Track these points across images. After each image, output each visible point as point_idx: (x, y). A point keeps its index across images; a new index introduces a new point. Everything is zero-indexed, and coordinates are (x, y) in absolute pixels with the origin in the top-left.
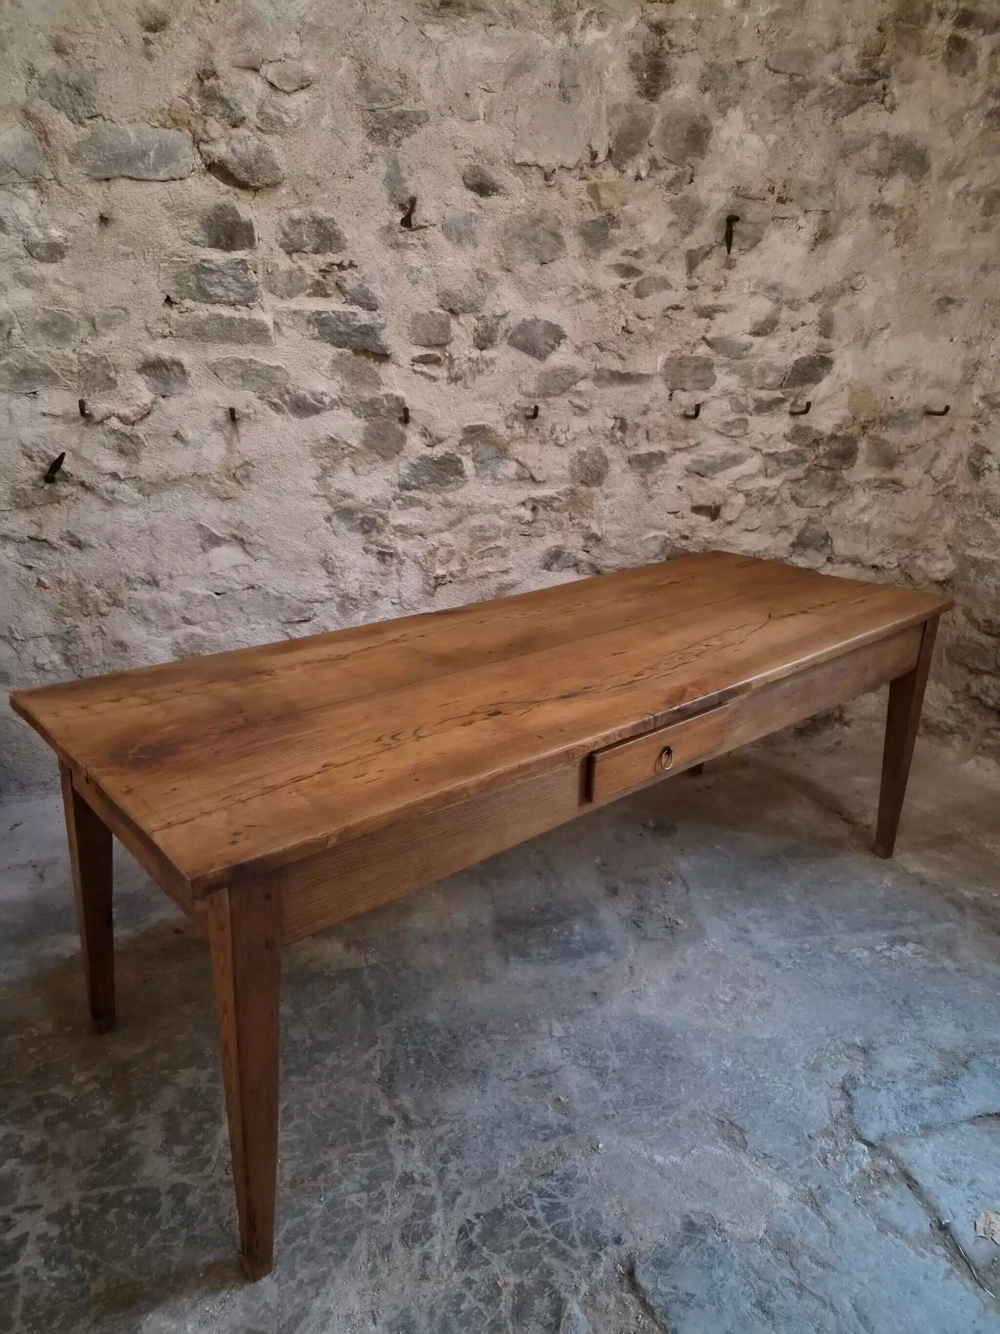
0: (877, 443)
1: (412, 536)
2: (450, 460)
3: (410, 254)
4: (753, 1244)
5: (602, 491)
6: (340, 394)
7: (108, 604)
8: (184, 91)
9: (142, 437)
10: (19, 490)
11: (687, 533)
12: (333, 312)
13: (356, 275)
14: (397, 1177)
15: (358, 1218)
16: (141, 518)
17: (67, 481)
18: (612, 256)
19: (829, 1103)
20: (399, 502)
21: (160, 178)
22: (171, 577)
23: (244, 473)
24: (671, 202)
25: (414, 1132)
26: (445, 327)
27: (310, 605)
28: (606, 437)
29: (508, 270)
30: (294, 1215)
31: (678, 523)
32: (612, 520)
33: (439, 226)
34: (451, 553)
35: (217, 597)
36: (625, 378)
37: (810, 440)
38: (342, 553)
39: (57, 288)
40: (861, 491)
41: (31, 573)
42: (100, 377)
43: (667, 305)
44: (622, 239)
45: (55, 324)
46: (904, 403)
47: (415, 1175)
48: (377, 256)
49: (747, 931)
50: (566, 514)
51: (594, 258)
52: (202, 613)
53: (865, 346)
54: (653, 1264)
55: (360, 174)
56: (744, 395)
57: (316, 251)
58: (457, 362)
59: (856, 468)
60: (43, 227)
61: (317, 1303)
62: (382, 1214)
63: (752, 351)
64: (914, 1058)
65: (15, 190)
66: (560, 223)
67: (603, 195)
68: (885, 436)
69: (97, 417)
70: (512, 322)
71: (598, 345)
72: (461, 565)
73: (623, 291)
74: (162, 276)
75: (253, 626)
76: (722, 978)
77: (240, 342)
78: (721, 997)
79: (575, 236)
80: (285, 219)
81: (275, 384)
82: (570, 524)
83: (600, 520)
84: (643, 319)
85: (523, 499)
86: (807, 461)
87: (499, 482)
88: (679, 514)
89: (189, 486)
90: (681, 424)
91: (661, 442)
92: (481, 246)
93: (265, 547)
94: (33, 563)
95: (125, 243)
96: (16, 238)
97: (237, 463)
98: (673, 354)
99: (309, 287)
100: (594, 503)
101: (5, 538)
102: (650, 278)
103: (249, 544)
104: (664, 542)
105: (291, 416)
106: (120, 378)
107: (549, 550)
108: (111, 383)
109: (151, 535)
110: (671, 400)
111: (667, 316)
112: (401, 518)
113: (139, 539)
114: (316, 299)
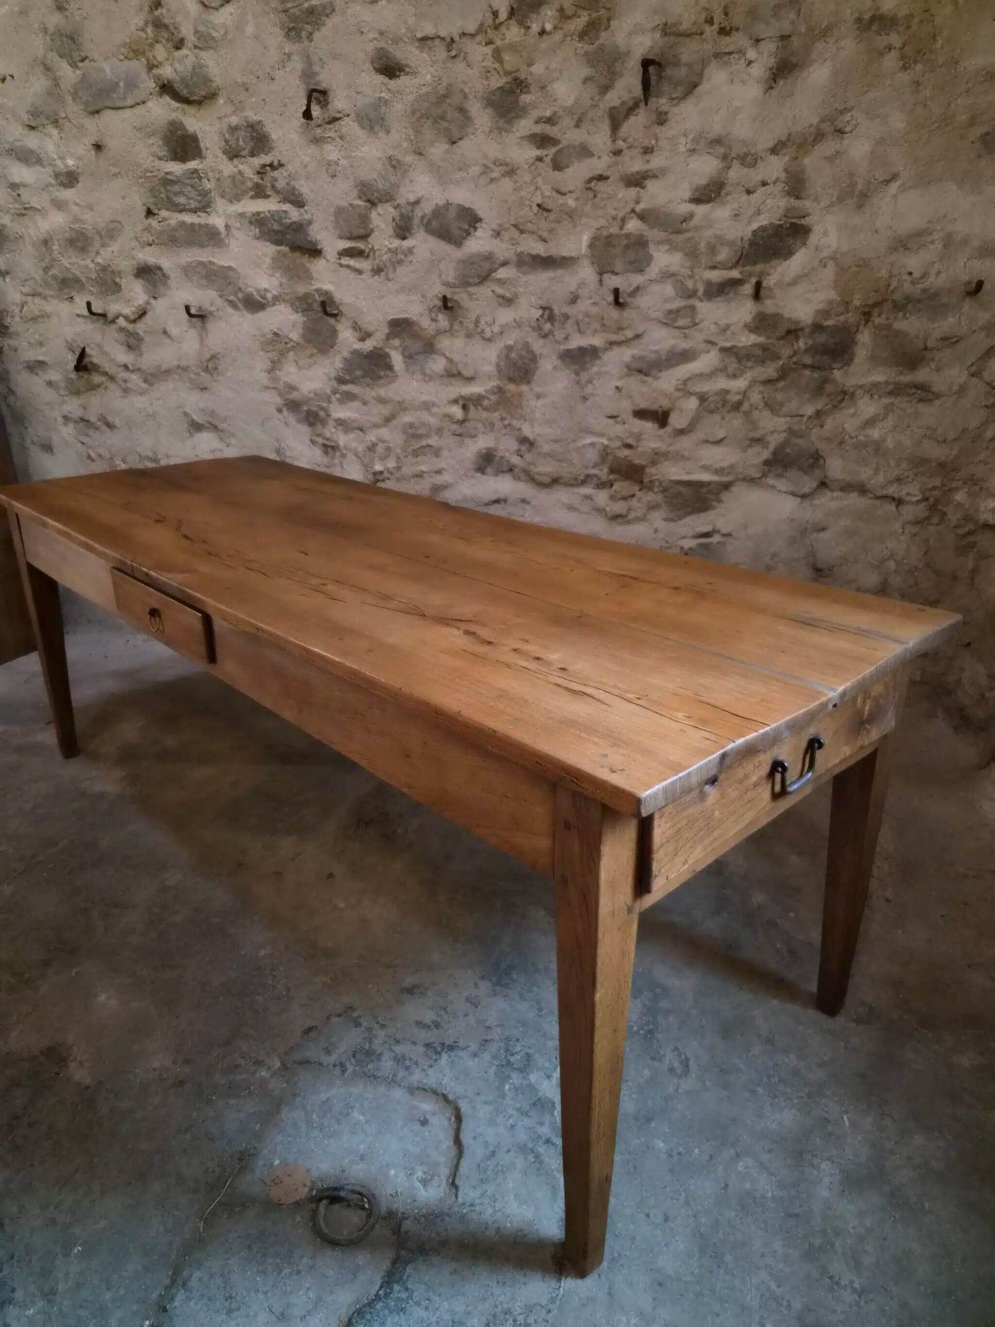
0: (885, 335)
1: (352, 430)
2: (379, 355)
3: (328, 147)
5: (531, 390)
6: (280, 290)
8: (141, 23)
9: (142, 334)
11: (630, 441)
12: (269, 211)
13: (284, 173)
16: (147, 405)
17: (97, 372)
18: (525, 126)
20: (338, 396)
21: (128, 104)
23: (213, 366)
24: (586, 54)
26: (364, 219)
28: (534, 329)
29: (421, 154)
31: (618, 430)
32: (545, 422)
33: (353, 115)
34: (388, 449)
36: (548, 262)
37: (781, 331)
38: (292, 444)
39: (75, 208)
40: (866, 398)
41: (84, 448)
42: (110, 282)
43: (588, 176)
44: (534, 105)
45: (78, 239)
46: (932, 279)
48: (300, 153)
50: (497, 414)
51: (506, 131)
53: (860, 206)
55: (279, 74)
57: (252, 155)
58: (377, 253)
59: (853, 368)
60: (62, 158)
63: (693, 223)
65: (45, 131)
66: (465, 96)
67: (506, 57)
68: (901, 325)
69: (111, 317)
70: (427, 208)
71: (516, 227)
72: (397, 462)
73: (537, 163)
74: (142, 191)
77: (202, 246)
79: (484, 108)
80: (225, 127)
81: (230, 283)
82: (501, 425)
83: (532, 421)
84: (564, 194)
85: (453, 396)
86: (779, 358)
87: (429, 378)
88: (619, 419)
89: (177, 377)
90: (614, 313)
91: (593, 335)
92: (393, 131)
93: (233, 435)
94: (85, 439)
95: (114, 165)
96: (49, 170)
97: (207, 356)
98: (599, 232)
99: (251, 189)
100: (523, 403)
101: (66, 418)
102: (568, 146)
103: (222, 431)
104: (604, 450)
105: (245, 312)
106: (123, 282)
107: (479, 453)
108: (117, 288)
109: (154, 419)
110: (602, 285)
111: (590, 188)
112: (340, 412)
113: (148, 423)
114: (259, 201)
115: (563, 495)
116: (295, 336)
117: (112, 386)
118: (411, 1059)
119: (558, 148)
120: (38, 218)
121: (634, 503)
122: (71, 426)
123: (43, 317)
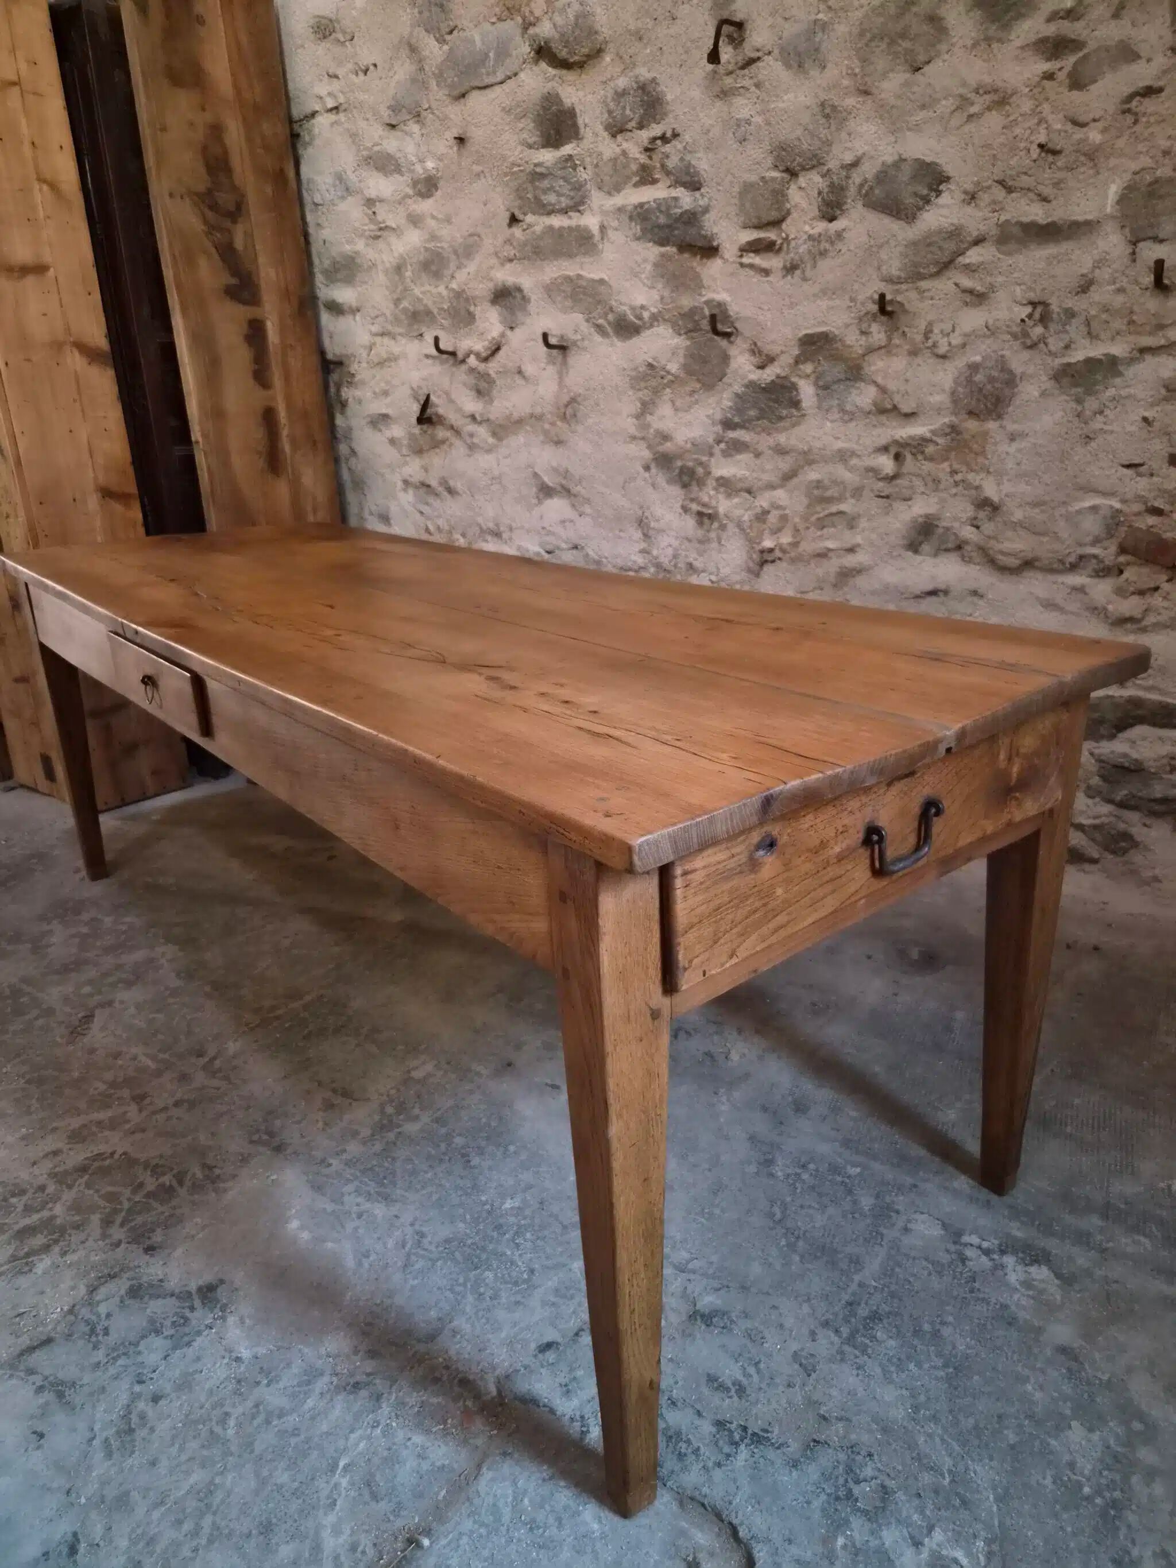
1: (737, 492)
2: (783, 387)
3: (739, 101)
5: (1002, 428)
6: (660, 306)
9: (493, 375)
10: (410, 433)
11: (1159, 503)
12: (655, 201)
13: (679, 146)
16: (493, 465)
17: (442, 425)
18: (1030, 28)
20: (723, 446)
21: (499, 79)
22: (511, 529)
23: (572, 412)
26: (779, 196)
28: (1015, 337)
29: (867, 93)
31: (1141, 485)
32: (1021, 476)
33: (776, 51)
34: (784, 518)
35: (547, 555)
36: (1048, 232)
38: (659, 511)
39: (432, 223)
41: (422, 518)
43: (1127, 90)
45: (433, 262)
48: (701, 115)
50: (945, 465)
51: (1000, 41)
55: (683, 10)
57: (641, 127)
58: (793, 244)
60: (422, 161)
65: (405, 128)
69: (460, 355)
70: (868, 170)
71: (1001, 183)
72: (794, 536)
73: (1047, 83)
74: (507, 192)
77: (570, 256)
79: (968, 12)
80: (610, 94)
81: (599, 302)
82: (952, 481)
83: (999, 475)
84: (1083, 125)
85: (883, 441)
87: (849, 416)
88: (1142, 469)
89: (528, 428)
90: (1152, 303)
91: (1113, 339)
92: (829, 65)
93: (588, 501)
94: (426, 509)
95: (477, 162)
96: (407, 178)
97: (566, 398)
98: (1137, 177)
99: (636, 174)
100: (989, 448)
101: (406, 482)
102: (1099, 49)
103: (575, 496)
104: (1112, 517)
105: (615, 340)
106: (477, 311)
107: (914, 520)
108: (471, 318)
109: (500, 483)
110: (1134, 261)
111: (1129, 111)
112: (724, 468)
113: (492, 487)
114: (644, 188)
115: (1037, 585)
116: (674, 367)
117: (457, 443)
118: (688, 1442)
119: (1081, 54)
120: (393, 239)
121: (1157, 600)
122: (411, 491)
123: (388, 360)
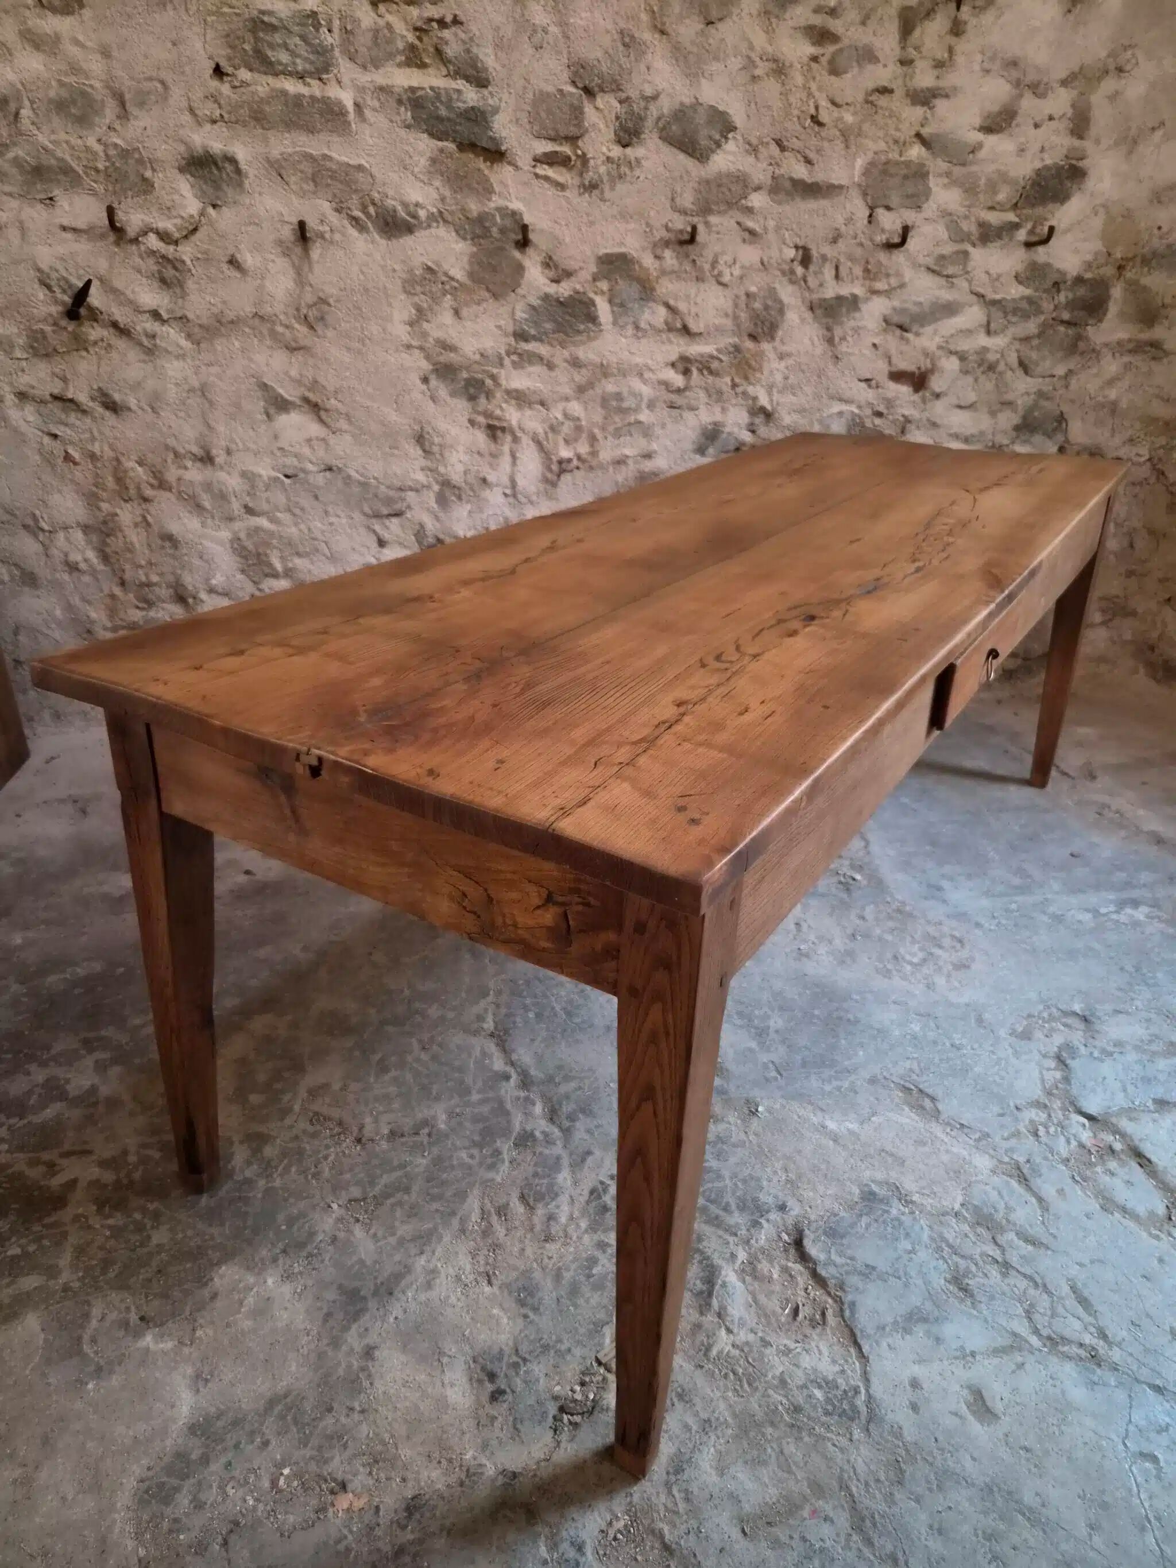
0: (1135, 289)
1: (530, 405)
2: (581, 302)
3: (533, 6)
4: (948, 1218)
5: (774, 348)
6: (440, 206)
7: (152, 486)
9: (189, 262)
10: (36, 331)
11: (881, 408)
12: (432, 88)
13: (463, 36)
14: (515, 1134)
15: (470, 1175)
16: (189, 373)
17: (96, 320)
18: (801, 13)
19: (1041, 1073)
20: (515, 358)
22: (229, 452)
23: (319, 315)
25: (535, 1089)
26: (577, 113)
27: (403, 494)
28: (784, 273)
29: (663, 32)
30: (394, 1169)
31: (871, 395)
32: (786, 389)
34: (579, 429)
35: (287, 481)
36: (811, 190)
37: (1049, 283)
38: (442, 425)
39: (74, 51)
40: (1110, 356)
41: (57, 444)
42: (133, 177)
43: (871, 85)
45: (74, 102)
46: (1174, 235)
47: (537, 1134)
48: (489, 9)
49: (939, 889)
50: (728, 379)
51: (777, 17)
52: (268, 501)
53: (1130, 152)
54: (825, 1233)
56: (966, 217)
58: (592, 162)
59: (1105, 325)
61: (422, 1261)
62: (498, 1172)
63: (982, 154)
64: (1147, 1028)
68: (1146, 281)
69: (131, 232)
70: (665, 106)
71: (779, 143)
72: (592, 446)
73: (813, 65)
74: (210, 34)
75: (333, 519)
76: (909, 939)
77: (311, 130)
78: (908, 957)
81: (356, 191)
82: (732, 392)
83: (771, 388)
84: (840, 107)
85: (672, 357)
86: (1042, 313)
87: (641, 333)
88: (873, 383)
89: (248, 331)
90: (882, 257)
91: (854, 282)
93: (345, 415)
94: (59, 429)
97: (309, 300)
98: (876, 156)
99: (401, 53)
100: (764, 365)
101: (23, 396)
102: (850, 46)
103: (325, 411)
104: (852, 420)
105: (377, 237)
106: (158, 179)
107: (702, 427)
108: (144, 187)
109: (203, 396)
110: (872, 222)
111: (872, 103)
112: (518, 380)
113: (189, 401)
114: (408, 70)
116: (459, 273)
117: (122, 344)
119: (837, 47)
122: (30, 408)
